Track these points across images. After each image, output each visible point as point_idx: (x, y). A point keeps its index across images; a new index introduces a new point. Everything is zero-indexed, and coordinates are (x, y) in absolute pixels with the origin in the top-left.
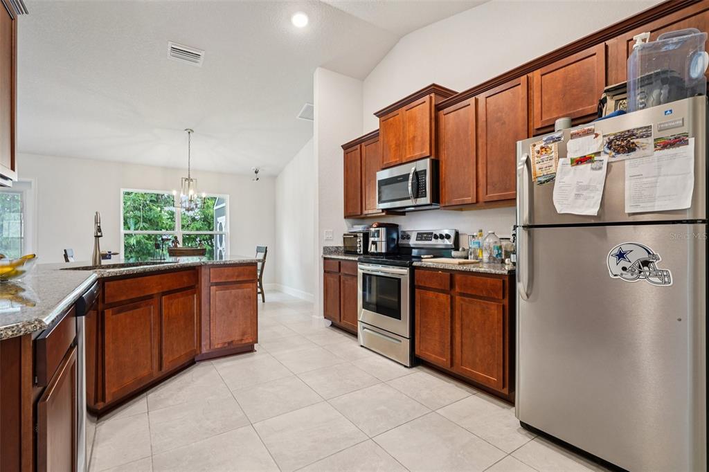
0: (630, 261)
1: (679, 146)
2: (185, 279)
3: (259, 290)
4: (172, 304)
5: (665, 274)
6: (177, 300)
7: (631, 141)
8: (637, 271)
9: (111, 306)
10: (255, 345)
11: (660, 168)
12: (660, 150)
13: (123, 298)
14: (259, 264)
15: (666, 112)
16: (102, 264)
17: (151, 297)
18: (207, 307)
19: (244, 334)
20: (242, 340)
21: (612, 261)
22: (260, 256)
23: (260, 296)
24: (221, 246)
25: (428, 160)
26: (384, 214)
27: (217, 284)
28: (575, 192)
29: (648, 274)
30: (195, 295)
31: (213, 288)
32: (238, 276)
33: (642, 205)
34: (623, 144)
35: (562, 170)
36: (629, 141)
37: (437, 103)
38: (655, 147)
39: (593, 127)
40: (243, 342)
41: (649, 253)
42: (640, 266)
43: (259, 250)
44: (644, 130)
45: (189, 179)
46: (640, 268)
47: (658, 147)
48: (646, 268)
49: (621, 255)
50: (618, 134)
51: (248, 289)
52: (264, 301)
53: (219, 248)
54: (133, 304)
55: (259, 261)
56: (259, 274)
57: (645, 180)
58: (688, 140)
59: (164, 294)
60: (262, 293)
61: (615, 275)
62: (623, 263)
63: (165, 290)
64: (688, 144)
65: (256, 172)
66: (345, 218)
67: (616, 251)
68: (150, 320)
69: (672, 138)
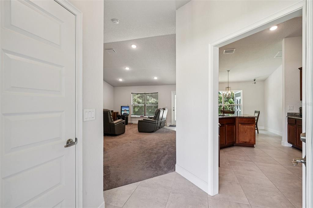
3: (256, 128)
4: (228, 127)
10: (254, 145)
14: (256, 118)
18: (238, 129)
19: (250, 140)
20: (249, 142)
22: (256, 115)
23: (256, 131)
24: (237, 109)
27: (241, 123)
30: (234, 126)
31: (240, 124)
32: (248, 121)
40: (250, 143)
43: (256, 112)
45: (228, 87)
52: (258, 133)
53: (236, 110)
55: (256, 117)
56: (256, 122)
59: (227, 124)
60: (257, 129)
65: (254, 80)
66: (301, 100)
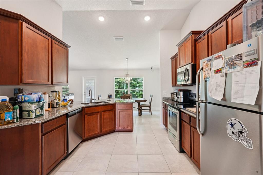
0: (235, 129)
1: (254, 66)
2: (109, 107)
4: (105, 115)
5: (249, 141)
6: (106, 113)
7: (234, 62)
8: (238, 136)
9: (87, 114)
10: (133, 130)
11: (246, 78)
12: (246, 67)
13: (90, 112)
15: (248, 45)
16: (92, 102)
17: (98, 112)
19: (128, 126)
21: (228, 127)
25: (190, 64)
26: (181, 86)
27: (120, 109)
28: (215, 88)
29: (242, 139)
30: (113, 112)
33: (239, 99)
34: (231, 64)
35: (212, 75)
36: (233, 62)
37: (194, 39)
38: (244, 66)
39: (221, 54)
41: (243, 127)
42: (239, 133)
44: (239, 56)
45: (127, 74)
46: (239, 134)
47: (245, 66)
48: (241, 135)
49: (232, 125)
50: (230, 58)
51: (129, 112)
54: (93, 114)
57: (240, 85)
58: (258, 63)
59: (102, 111)
61: (230, 135)
62: (232, 130)
63: (103, 110)
64: (258, 65)
65: (151, 68)
66: (172, 86)
67: (230, 122)
68: (98, 118)
69: (251, 61)
